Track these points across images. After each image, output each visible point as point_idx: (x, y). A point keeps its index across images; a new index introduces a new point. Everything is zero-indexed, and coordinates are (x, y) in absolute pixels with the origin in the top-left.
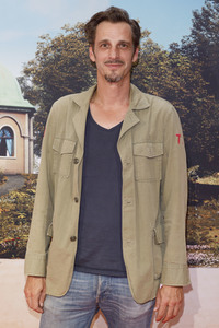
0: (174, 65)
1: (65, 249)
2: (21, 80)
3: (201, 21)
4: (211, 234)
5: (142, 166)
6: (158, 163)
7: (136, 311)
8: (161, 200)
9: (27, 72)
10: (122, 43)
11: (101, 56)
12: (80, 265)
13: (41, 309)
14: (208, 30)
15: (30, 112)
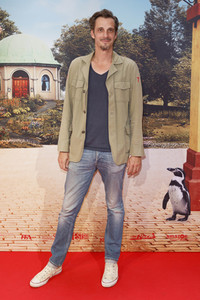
0: (135, 41)
1: (79, 138)
2: (53, 50)
3: (150, 17)
4: (155, 131)
6: (127, 93)
7: (116, 169)
8: (129, 112)
9: (56, 45)
11: (98, 36)
12: (87, 146)
13: (67, 169)
15: (58, 67)
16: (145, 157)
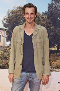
0: (43, 18)
2: (3, 21)
3: (50, 6)
5: (38, 45)
9: (4, 19)
10: (32, 13)
14: (52, 8)
15: (5, 30)
16: (51, 75)
